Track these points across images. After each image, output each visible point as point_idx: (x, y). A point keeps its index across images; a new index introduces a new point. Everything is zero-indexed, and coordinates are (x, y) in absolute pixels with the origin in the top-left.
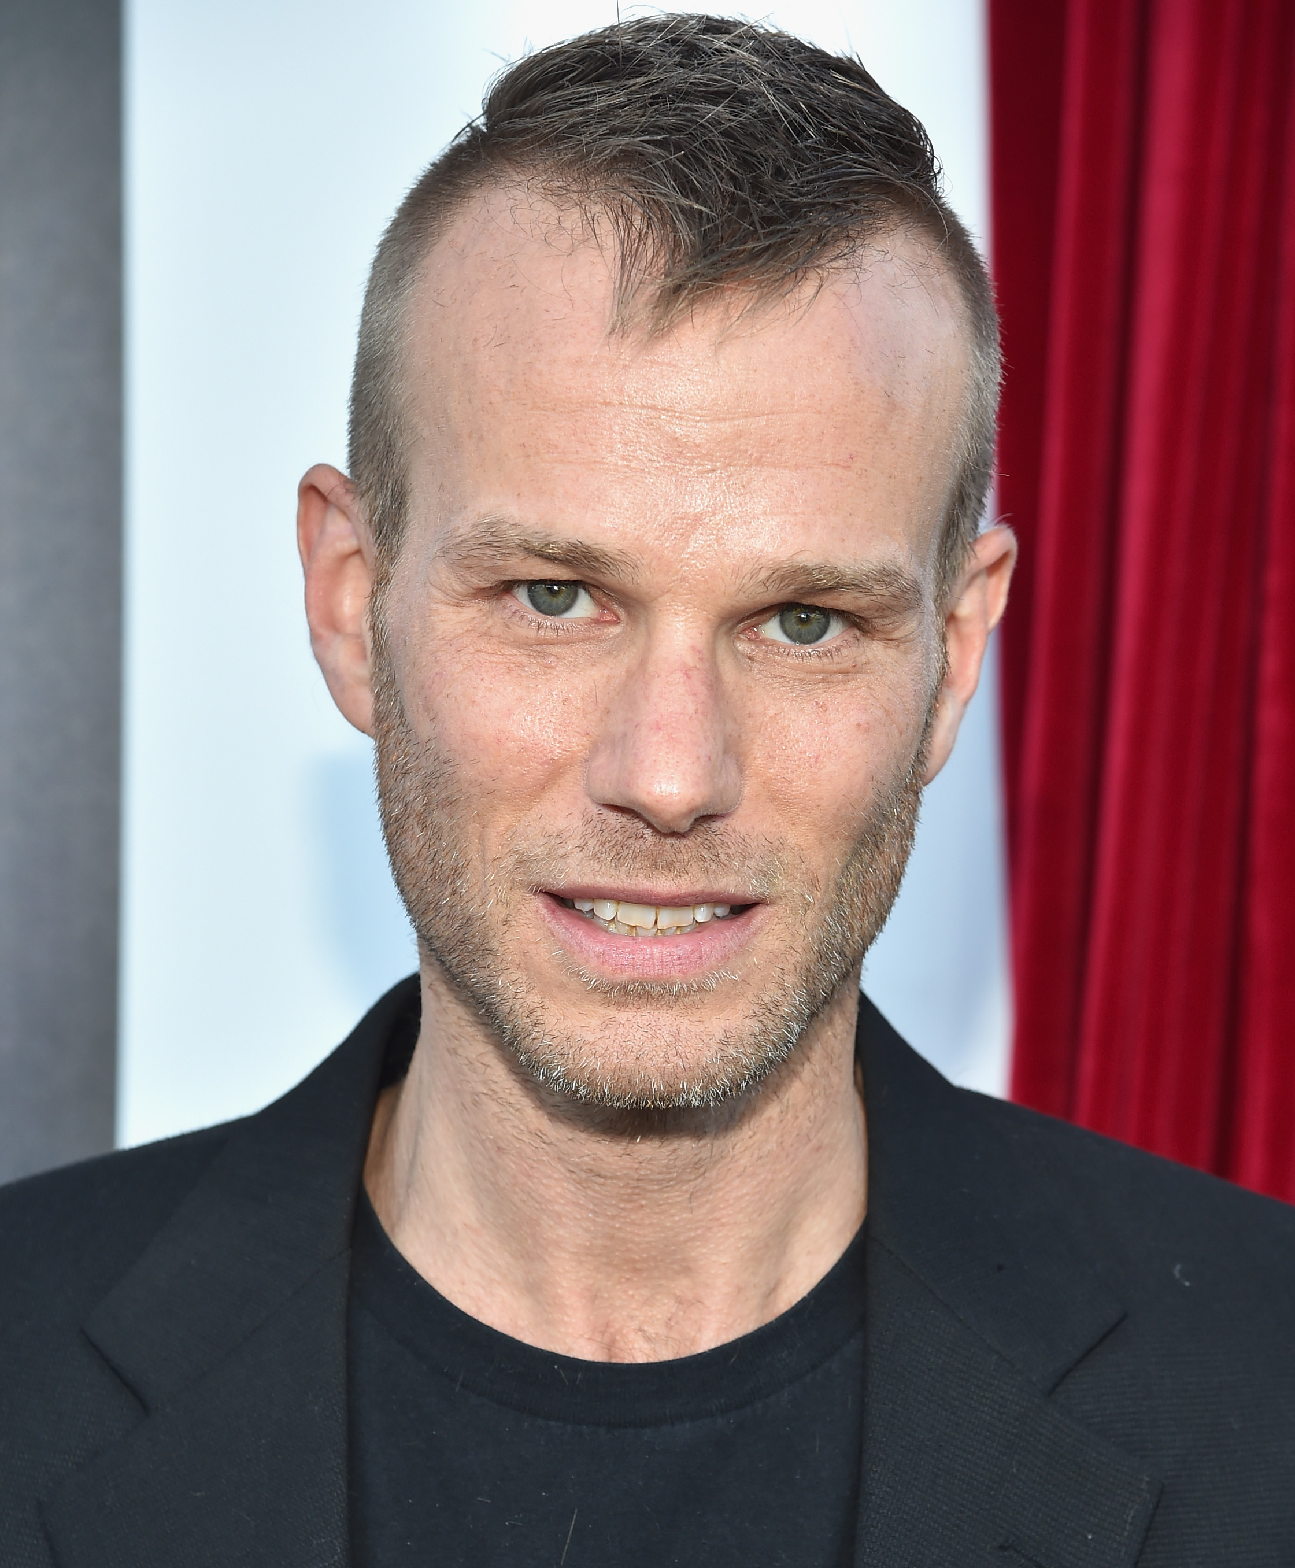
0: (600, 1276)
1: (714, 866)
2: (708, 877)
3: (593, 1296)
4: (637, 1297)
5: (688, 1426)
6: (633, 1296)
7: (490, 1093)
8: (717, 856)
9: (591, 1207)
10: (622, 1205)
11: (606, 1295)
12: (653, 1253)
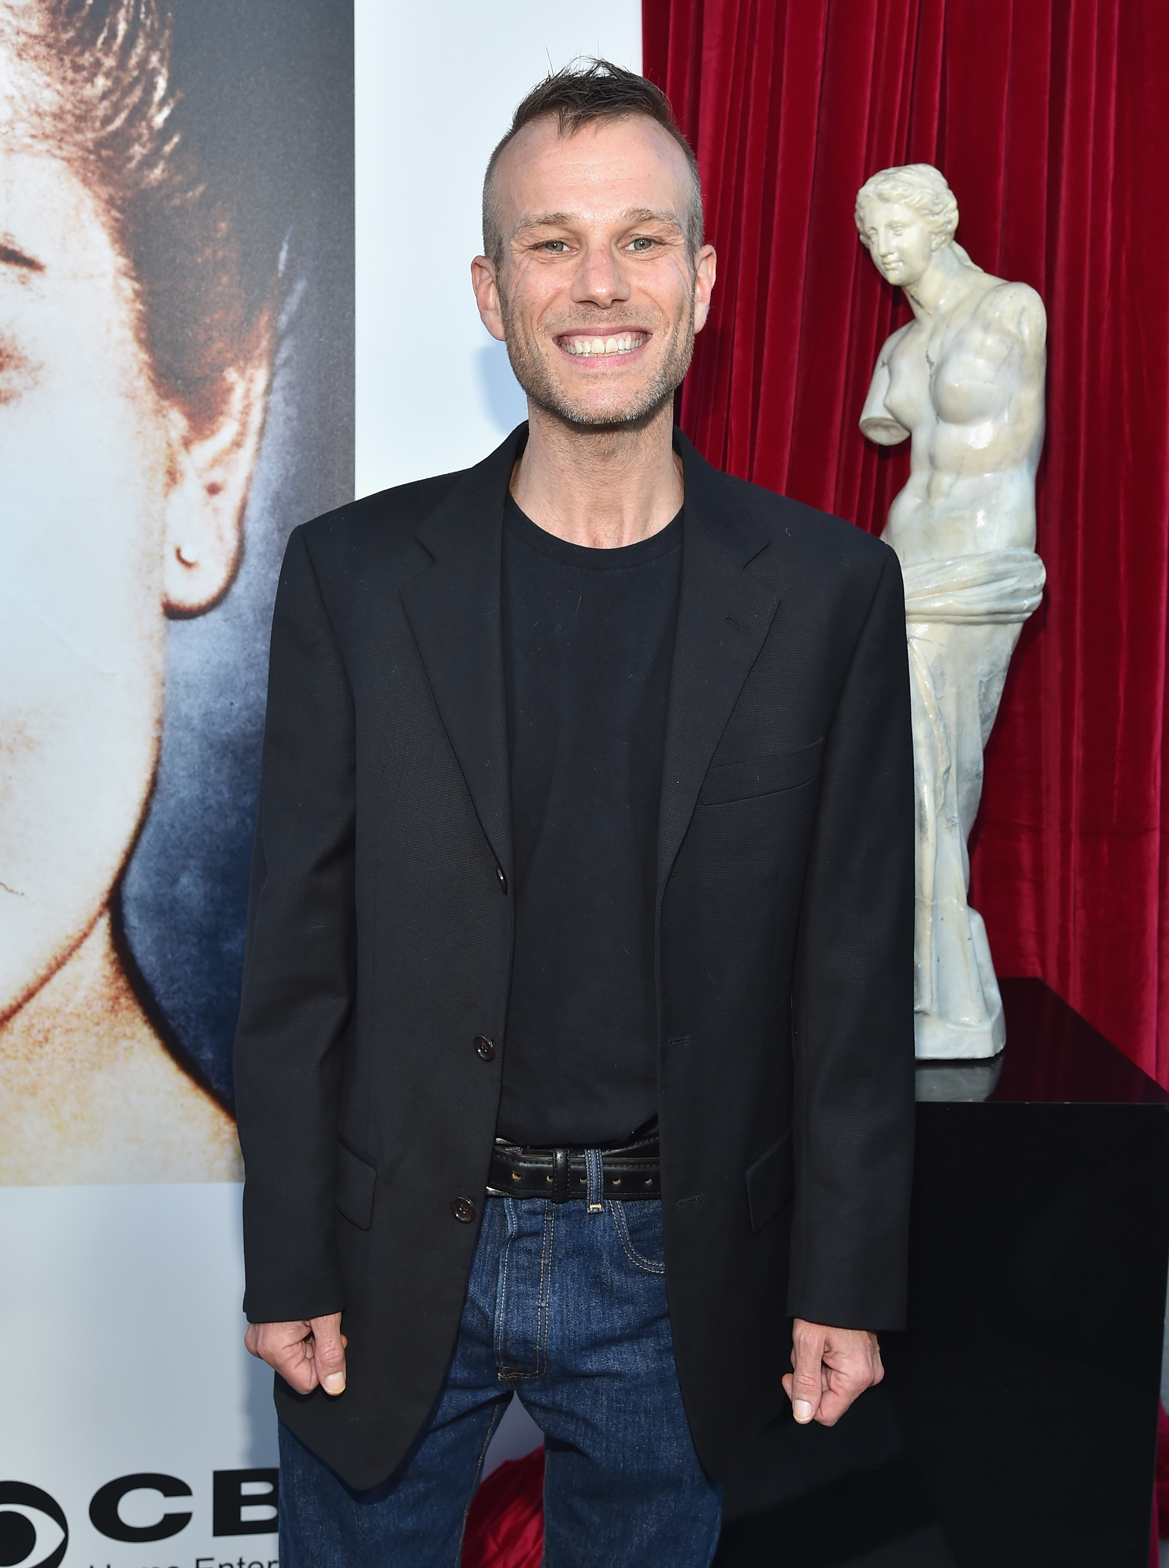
0: (593, 514)
1: (625, 317)
2: (623, 321)
3: (589, 521)
4: (605, 521)
5: (619, 570)
6: (603, 521)
7: (561, 450)
8: (627, 314)
9: (592, 486)
10: (601, 484)
11: (594, 521)
12: (610, 503)
